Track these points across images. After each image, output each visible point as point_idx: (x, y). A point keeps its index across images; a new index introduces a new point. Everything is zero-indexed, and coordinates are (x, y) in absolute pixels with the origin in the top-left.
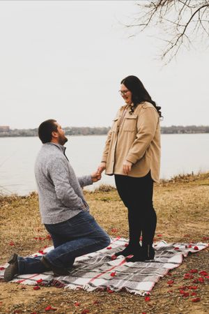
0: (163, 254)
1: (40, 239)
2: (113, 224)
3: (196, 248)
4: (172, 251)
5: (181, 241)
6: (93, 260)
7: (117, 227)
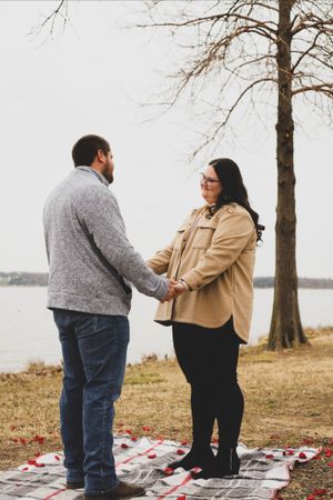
0: (250, 465)
1: (23, 441)
2: (141, 419)
3: (302, 456)
4: (263, 459)
5: (269, 445)
6: (134, 476)
7: (149, 423)
